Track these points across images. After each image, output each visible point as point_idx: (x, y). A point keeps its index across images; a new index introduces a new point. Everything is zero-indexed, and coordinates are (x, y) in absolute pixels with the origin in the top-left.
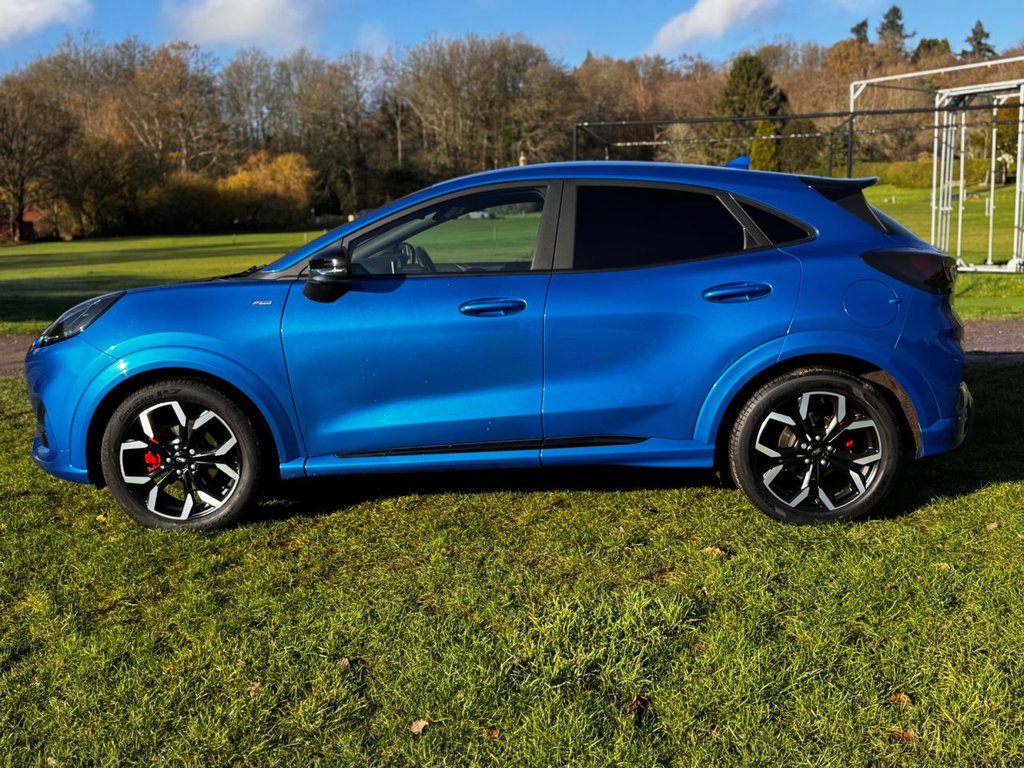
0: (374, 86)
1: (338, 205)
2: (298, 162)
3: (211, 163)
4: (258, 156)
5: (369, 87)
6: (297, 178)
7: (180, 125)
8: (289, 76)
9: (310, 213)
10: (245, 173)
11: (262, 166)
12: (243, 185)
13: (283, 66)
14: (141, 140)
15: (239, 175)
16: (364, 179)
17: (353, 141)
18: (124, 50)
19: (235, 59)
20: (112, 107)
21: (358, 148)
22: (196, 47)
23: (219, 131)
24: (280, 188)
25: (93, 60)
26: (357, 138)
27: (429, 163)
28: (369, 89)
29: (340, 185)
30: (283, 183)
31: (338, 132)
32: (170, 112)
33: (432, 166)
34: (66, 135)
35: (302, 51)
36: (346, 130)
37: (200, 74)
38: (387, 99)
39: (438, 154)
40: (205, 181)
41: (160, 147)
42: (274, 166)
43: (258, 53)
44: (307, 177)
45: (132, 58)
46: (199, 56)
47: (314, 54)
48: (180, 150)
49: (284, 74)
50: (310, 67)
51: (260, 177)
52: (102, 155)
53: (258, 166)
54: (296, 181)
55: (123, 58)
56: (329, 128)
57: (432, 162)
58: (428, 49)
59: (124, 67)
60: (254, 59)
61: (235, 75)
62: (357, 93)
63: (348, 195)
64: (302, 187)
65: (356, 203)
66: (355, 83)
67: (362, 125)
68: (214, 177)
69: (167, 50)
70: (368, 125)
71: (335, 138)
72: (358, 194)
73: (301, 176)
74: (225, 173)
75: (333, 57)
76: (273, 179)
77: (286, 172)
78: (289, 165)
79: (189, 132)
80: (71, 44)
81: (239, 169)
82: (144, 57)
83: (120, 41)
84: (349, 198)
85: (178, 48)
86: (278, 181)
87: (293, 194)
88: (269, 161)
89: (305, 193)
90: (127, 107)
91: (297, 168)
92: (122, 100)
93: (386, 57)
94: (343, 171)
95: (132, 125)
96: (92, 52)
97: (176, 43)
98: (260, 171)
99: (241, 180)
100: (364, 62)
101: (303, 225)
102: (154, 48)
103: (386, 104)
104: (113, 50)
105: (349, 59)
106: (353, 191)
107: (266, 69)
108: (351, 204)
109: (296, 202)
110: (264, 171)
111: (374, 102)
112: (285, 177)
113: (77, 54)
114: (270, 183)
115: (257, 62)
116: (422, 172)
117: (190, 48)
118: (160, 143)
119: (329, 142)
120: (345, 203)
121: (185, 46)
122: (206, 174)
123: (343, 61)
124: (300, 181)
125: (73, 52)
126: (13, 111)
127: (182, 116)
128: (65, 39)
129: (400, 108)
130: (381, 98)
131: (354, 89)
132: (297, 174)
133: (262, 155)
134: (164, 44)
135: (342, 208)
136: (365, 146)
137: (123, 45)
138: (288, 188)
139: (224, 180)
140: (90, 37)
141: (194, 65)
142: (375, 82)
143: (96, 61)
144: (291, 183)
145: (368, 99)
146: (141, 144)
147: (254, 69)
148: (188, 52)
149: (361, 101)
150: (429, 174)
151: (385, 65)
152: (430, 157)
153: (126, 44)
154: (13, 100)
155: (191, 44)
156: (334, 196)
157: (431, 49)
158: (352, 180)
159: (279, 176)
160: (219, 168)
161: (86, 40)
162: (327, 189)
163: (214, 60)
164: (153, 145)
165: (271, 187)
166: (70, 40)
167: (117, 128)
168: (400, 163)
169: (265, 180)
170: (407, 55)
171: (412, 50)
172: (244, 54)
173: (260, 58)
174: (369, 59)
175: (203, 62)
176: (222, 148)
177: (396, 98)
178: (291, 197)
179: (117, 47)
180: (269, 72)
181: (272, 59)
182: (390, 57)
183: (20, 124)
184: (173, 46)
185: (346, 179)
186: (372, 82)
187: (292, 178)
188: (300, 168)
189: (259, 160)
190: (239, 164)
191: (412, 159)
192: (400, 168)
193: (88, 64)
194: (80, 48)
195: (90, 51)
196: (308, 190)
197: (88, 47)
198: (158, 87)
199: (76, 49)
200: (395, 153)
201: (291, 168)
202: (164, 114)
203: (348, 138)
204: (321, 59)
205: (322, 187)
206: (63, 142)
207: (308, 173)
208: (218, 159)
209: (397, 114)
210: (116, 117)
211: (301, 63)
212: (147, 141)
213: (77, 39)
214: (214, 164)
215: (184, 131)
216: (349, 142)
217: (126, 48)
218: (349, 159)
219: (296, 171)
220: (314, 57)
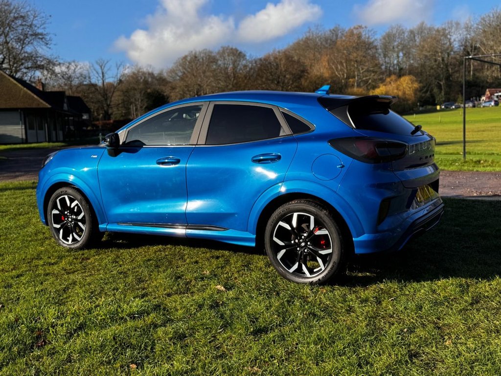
0: (459, 37)
1: (434, 100)
2: (411, 80)
3: (368, 83)
4: (391, 78)
5: (456, 39)
6: (410, 88)
7: (356, 66)
8: (414, 37)
9: (417, 105)
10: (384, 87)
11: (392, 83)
12: (382, 93)
13: (412, 32)
14: (337, 74)
15: (381, 88)
16: (449, 86)
17: (445, 67)
18: (333, 32)
19: (387, 31)
20: (325, 59)
21: (448, 70)
22: (366, 27)
23: (373, 67)
24: (400, 94)
25: (319, 38)
26: (447, 66)
27: (488, 76)
28: (457, 40)
29: (436, 90)
30: (402, 91)
31: (437, 63)
32: (351, 60)
33: (489, 78)
34: (302, 74)
35: (423, 23)
36: (441, 62)
37: (366, 40)
38: (467, 43)
39: (493, 71)
40: (364, 92)
41: (345, 77)
42: (398, 83)
43: (400, 27)
44: (415, 87)
45: (337, 36)
46: (367, 32)
47: (428, 24)
48: (355, 78)
49: (412, 35)
50: (426, 31)
51: (391, 88)
52: (317, 82)
53: (390, 83)
54: (409, 89)
55: (333, 35)
56: (433, 61)
57: (489, 75)
58: (491, 15)
59: (333, 40)
60: (397, 30)
61: (387, 39)
62: (450, 42)
63: (440, 96)
64: (412, 92)
65: (444, 99)
66: (449, 36)
67: (451, 58)
68: (368, 90)
69: (352, 30)
70: (455, 58)
71: (435, 66)
72: (445, 94)
73: (412, 87)
74: (374, 88)
75: (438, 26)
76: (397, 89)
77: (404, 86)
78: (406, 82)
79: (359, 69)
80: (311, 32)
81: (381, 85)
82: (342, 34)
83: (332, 27)
84: (441, 96)
85: (357, 29)
86: (400, 90)
87: (407, 96)
88: (396, 80)
89: (413, 95)
90: (332, 59)
91: (410, 83)
92: (330, 56)
93: (468, 22)
94: (438, 83)
95: (333, 67)
96: (320, 34)
97: (356, 27)
98: (391, 85)
99: (381, 90)
100: (455, 26)
101: (411, 111)
102: (347, 30)
103: (466, 46)
104: (329, 32)
105: (447, 24)
106: (443, 93)
107: (403, 34)
108: (441, 100)
109: (408, 100)
110: (393, 86)
111: (460, 46)
112: (404, 88)
113: (313, 36)
114: (395, 91)
115: (399, 31)
116: (483, 82)
117: (363, 28)
118: (345, 75)
119: (432, 68)
120: (438, 99)
121: (360, 27)
122: (365, 88)
123: (443, 26)
124: (411, 89)
125: (311, 35)
126: (281, 64)
127: (356, 61)
128: (308, 30)
129: (473, 48)
130: (463, 43)
131: (448, 40)
132: (410, 86)
133: (393, 77)
134: (351, 28)
135: (436, 102)
136: (452, 69)
137: (334, 30)
138: (404, 93)
139: (373, 91)
140: (319, 27)
141: (364, 36)
142: (460, 35)
143: (321, 38)
144: (407, 91)
145: (456, 45)
146: (337, 76)
147: (397, 34)
148: (361, 30)
149: (452, 45)
150: (487, 82)
151: (466, 26)
152: (488, 73)
153: (335, 29)
154: (281, 60)
155: (363, 26)
156: (433, 97)
157: (493, 15)
158: (443, 87)
159: (401, 88)
160: (372, 85)
161: (317, 29)
162: (429, 93)
163: (374, 33)
164: (342, 76)
165: (396, 93)
166: (310, 30)
167: (327, 69)
168: (471, 77)
169: (393, 89)
170: (480, 19)
171: (482, 17)
172: (392, 28)
173: (401, 29)
174: (458, 24)
175: (368, 34)
176: (374, 75)
177: (472, 43)
178: (405, 98)
179: (330, 31)
180: (404, 36)
181: (406, 29)
182: (470, 22)
183: (283, 70)
184: (355, 28)
185: (439, 87)
186: (459, 35)
187: (407, 88)
188: (412, 83)
189: (392, 80)
190: (382, 83)
191: (477, 74)
192: (471, 80)
193: (317, 39)
194: (314, 33)
195: (318, 34)
196: (415, 94)
197: (318, 32)
198: (347, 49)
199: (313, 34)
200: (469, 72)
201: (407, 83)
202: (348, 61)
203: (442, 66)
204: (432, 26)
205: (426, 92)
206: (300, 77)
207: (416, 85)
208: (372, 80)
209: (471, 51)
210: (327, 64)
211: (421, 29)
212: (340, 74)
213: (313, 29)
214: (370, 83)
215: (357, 68)
216: (443, 68)
217: (335, 32)
218: (442, 76)
219: (409, 84)
220: (429, 26)
